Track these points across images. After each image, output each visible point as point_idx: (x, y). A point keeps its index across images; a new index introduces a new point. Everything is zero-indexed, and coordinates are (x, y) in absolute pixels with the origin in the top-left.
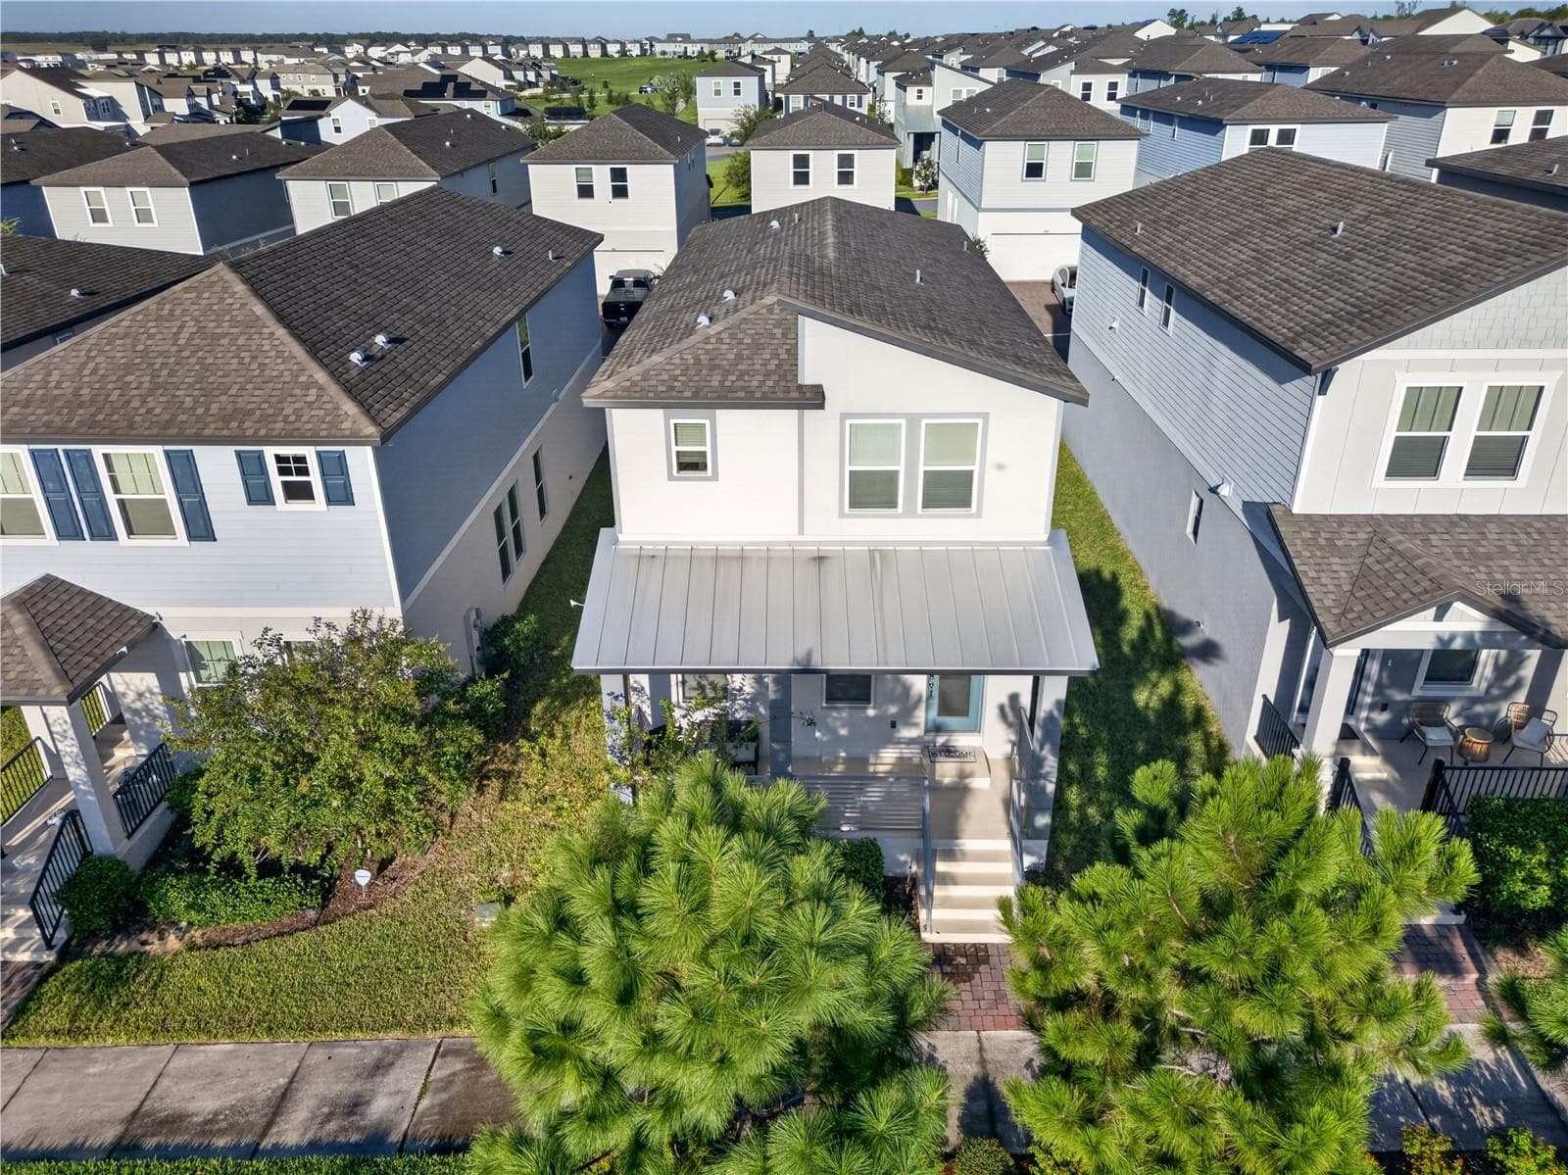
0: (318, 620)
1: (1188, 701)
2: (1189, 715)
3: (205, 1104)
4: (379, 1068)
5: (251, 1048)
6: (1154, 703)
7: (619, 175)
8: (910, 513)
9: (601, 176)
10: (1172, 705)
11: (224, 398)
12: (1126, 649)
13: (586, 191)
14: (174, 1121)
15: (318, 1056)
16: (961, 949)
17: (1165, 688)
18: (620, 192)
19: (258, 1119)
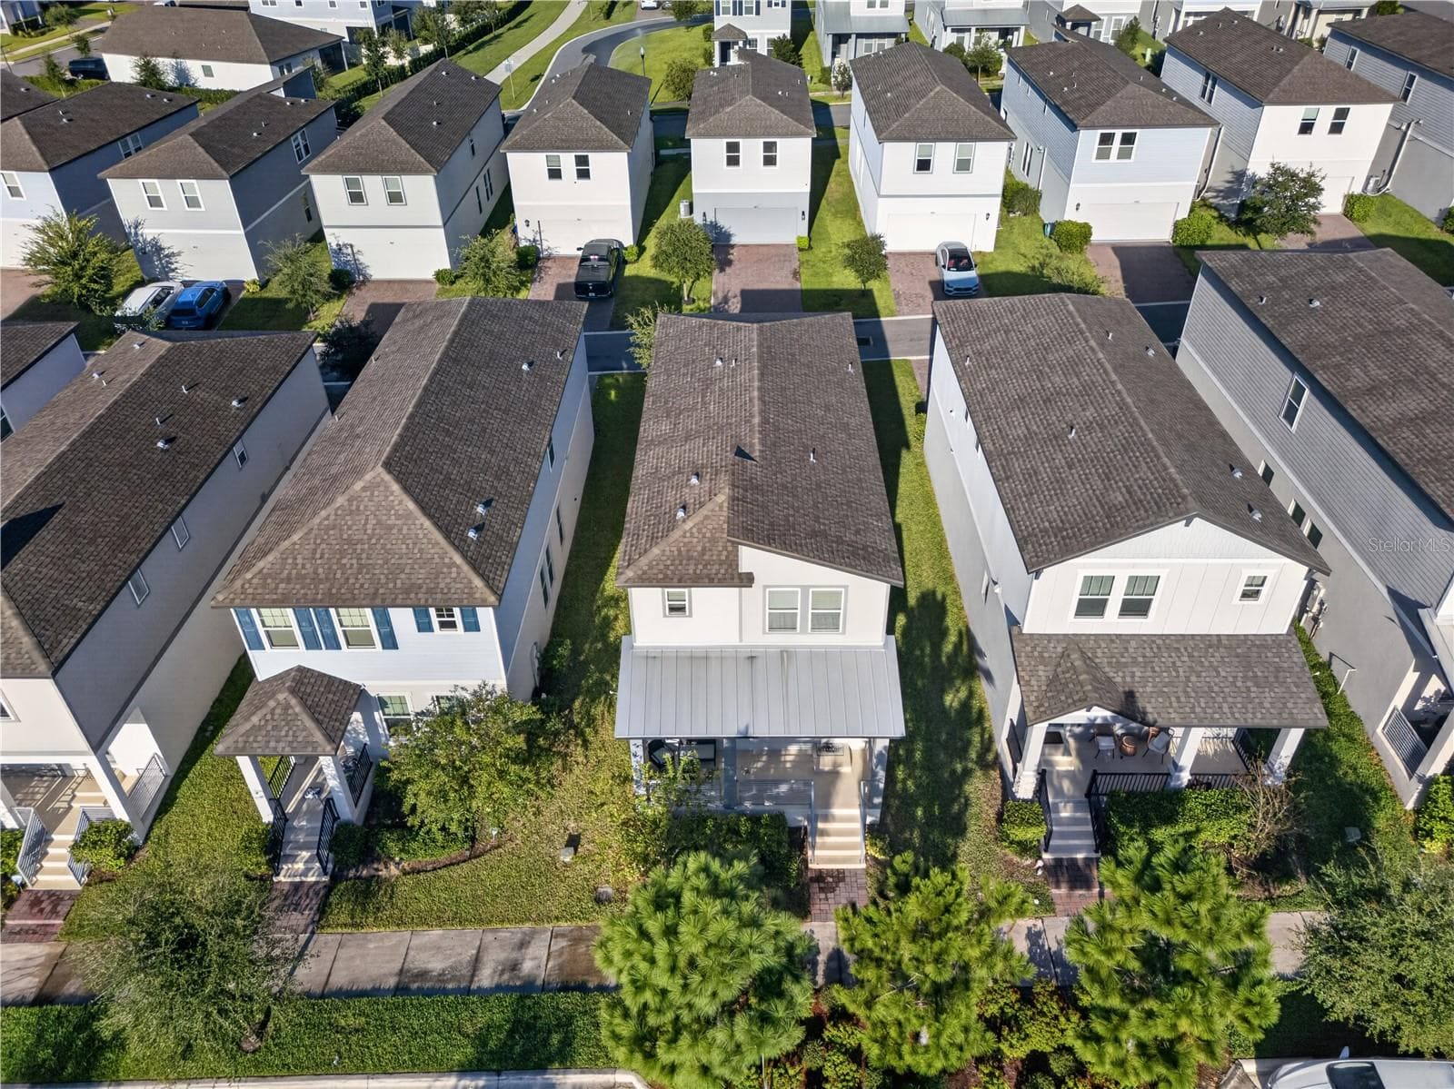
0: (456, 686)
1: (975, 704)
2: (974, 715)
3: (436, 965)
4: (523, 945)
5: (453, 933)
6: (955, 704)
7: (582, 161)
8: (804, 631)
9: (567, 161)
10: (966, 705)
11: (403, 576)
12: (944, 659)
13: (555, 174)
14: (423, 975)
15: (489, 937)
16: (830, 873)
17: (963, 694)
18: (584, 174)
19: (466, 972)
